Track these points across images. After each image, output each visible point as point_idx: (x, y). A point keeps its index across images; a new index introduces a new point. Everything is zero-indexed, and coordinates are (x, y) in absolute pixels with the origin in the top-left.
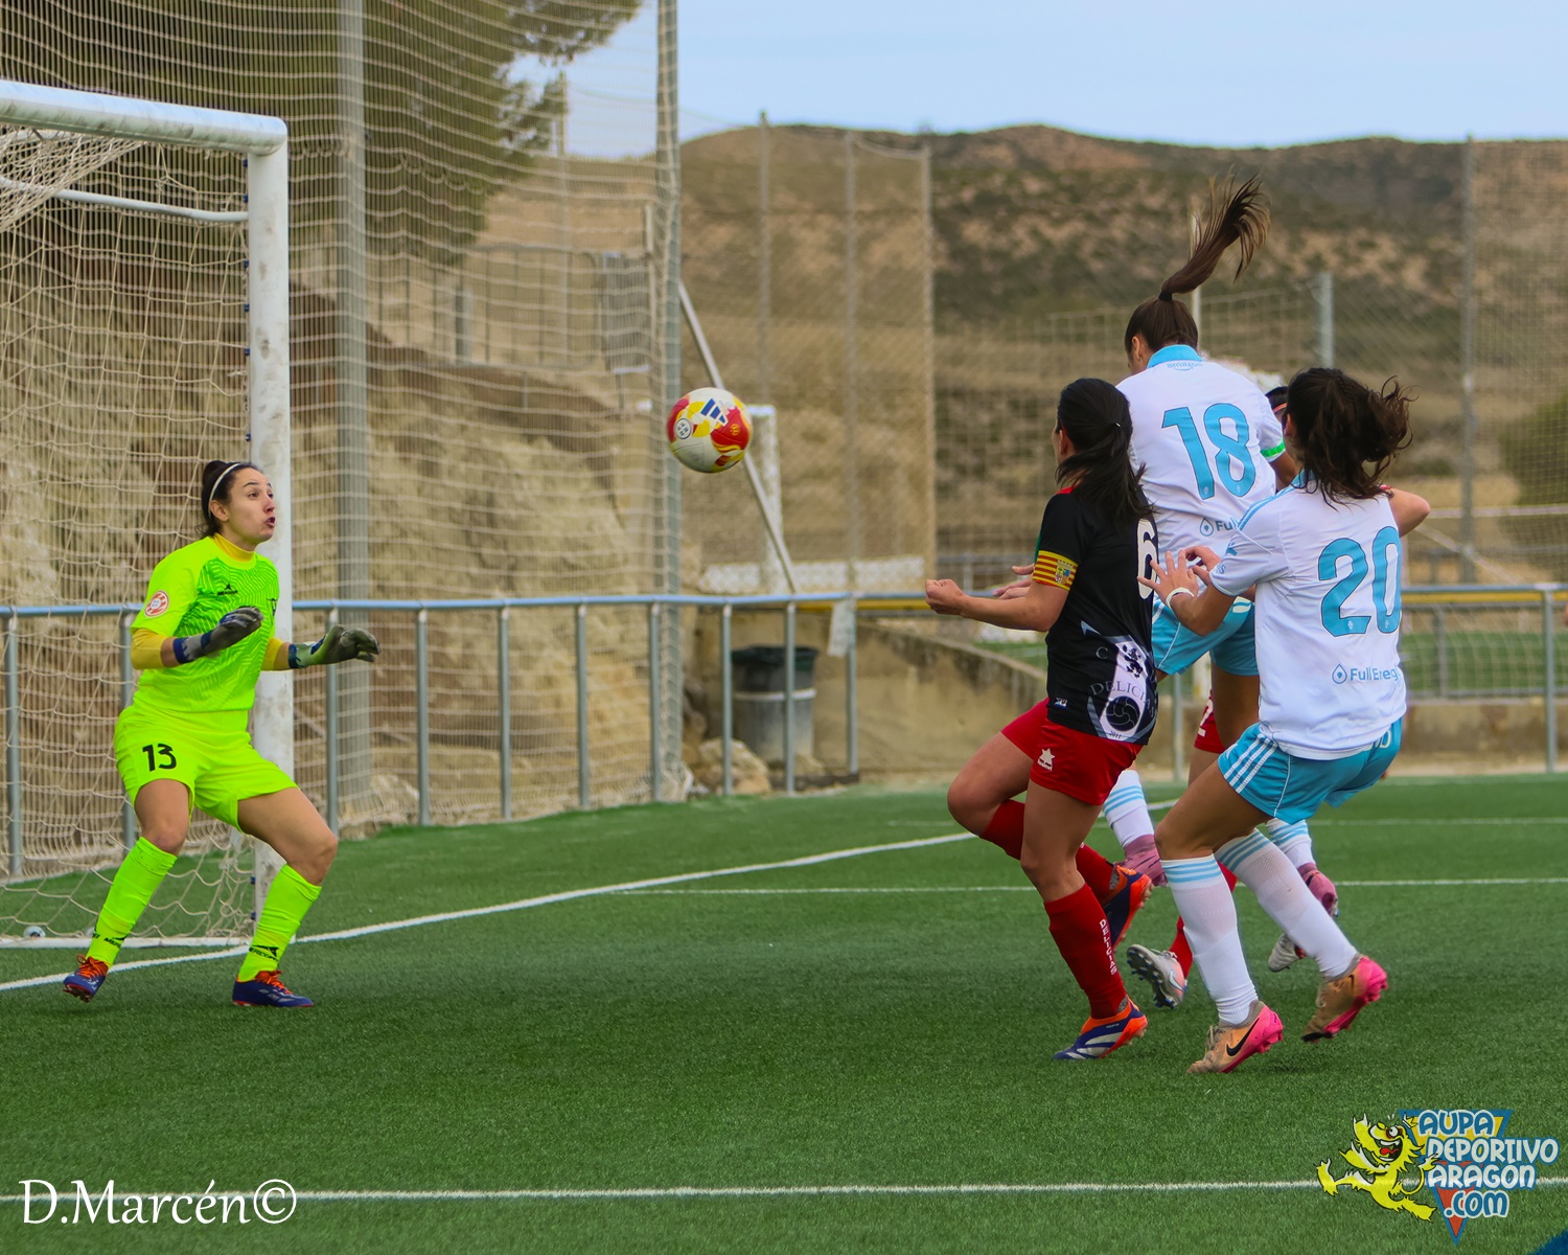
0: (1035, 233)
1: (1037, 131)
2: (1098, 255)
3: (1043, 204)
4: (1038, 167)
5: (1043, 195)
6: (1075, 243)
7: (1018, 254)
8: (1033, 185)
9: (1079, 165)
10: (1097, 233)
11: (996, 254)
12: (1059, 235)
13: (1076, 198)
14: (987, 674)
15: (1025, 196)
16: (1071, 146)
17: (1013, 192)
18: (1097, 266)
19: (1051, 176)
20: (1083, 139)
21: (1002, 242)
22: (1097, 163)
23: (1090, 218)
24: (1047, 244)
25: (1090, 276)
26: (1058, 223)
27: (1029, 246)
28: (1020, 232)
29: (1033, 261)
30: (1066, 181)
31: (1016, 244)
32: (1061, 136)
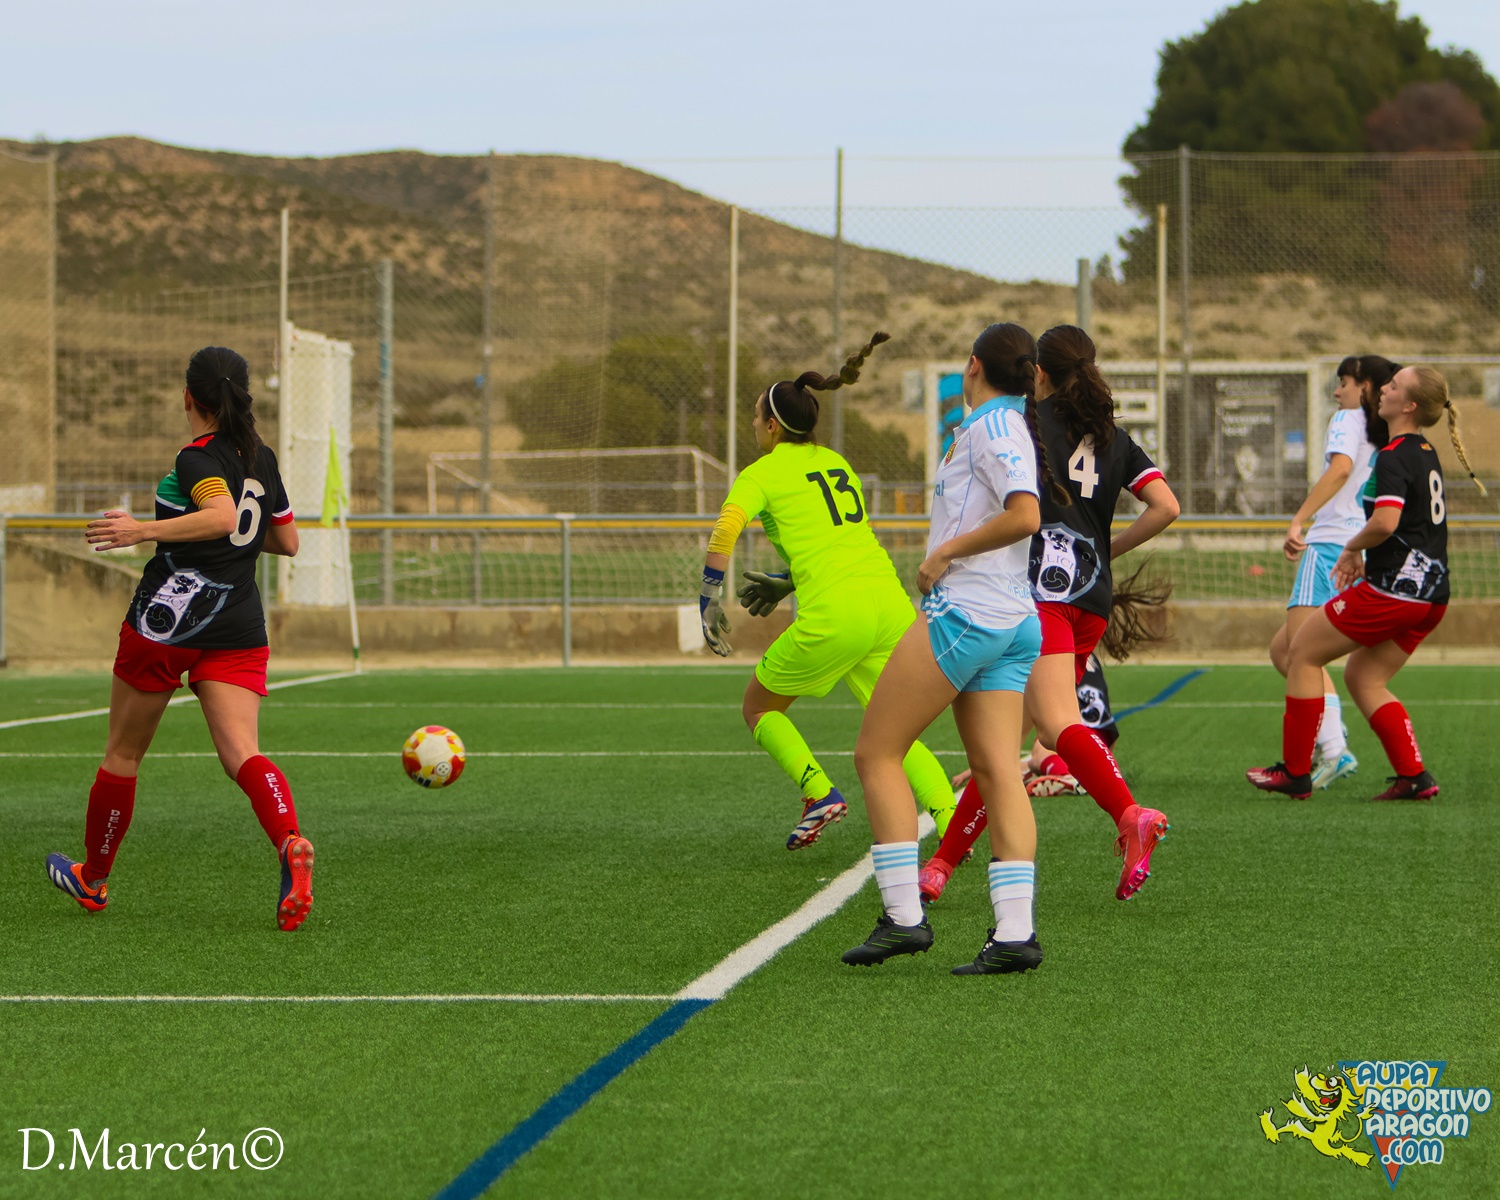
0: (129, 225)
1: (130, 141)
2: (182, 242)
3: (136, 200)
4: (132, 172)
5: (136, 194)
6: (162, 233)
7: (116, 241)
8: (129, 186)
9: (164, 170)
10: (178, 224)
11: (97, 241)
12: (149, 226)
13: (163, 197)
14: (111, 581)
15: (122, 194)
16: (158, 154)
17: (112, 191)
18: (179, 252)
19: (145, 179)
20: (168, 148)
21: (103, 231)
22: (179, 168)
23: (176, 214)
24: (139, 234)
25: (175, 260)
26: (147, 216)
27: (124, 235)
28: (117, 222)
29: (126, 248)
30: (155, 182)
31: (113, 233)
32: (150, 146)
